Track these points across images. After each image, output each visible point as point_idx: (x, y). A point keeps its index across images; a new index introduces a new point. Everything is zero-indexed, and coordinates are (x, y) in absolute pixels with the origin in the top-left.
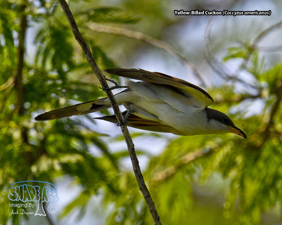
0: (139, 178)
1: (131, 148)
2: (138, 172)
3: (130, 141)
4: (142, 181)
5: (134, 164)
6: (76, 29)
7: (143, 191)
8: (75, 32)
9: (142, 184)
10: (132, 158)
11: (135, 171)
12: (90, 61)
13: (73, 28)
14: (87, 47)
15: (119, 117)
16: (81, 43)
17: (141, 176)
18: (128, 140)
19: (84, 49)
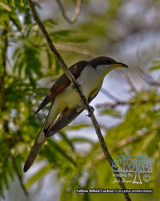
0: (105, 150)
1: (97, 128)
2: (104, 146)
3: (96, 124)
4: (108, 153)
5: (101, 140)
6: (51, 44)
7: (108, 160)
8: (50, 46)
9: (108, 155)
10: (99, 136)
11: (102, 145)
12: (63, 66)
13: (49, 43)
14: (60, 56)
15: (87, 106)
16: (56, 54)
17: (106, 148)
18: (95, 123)
19: (58, 58)
